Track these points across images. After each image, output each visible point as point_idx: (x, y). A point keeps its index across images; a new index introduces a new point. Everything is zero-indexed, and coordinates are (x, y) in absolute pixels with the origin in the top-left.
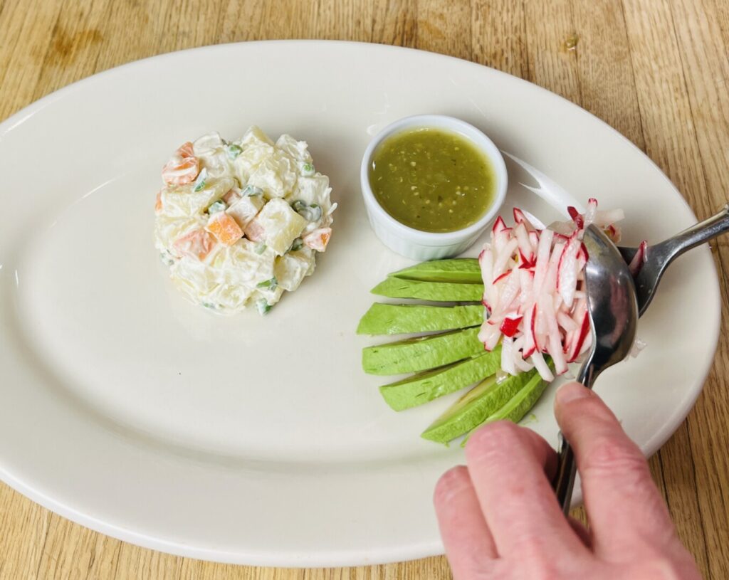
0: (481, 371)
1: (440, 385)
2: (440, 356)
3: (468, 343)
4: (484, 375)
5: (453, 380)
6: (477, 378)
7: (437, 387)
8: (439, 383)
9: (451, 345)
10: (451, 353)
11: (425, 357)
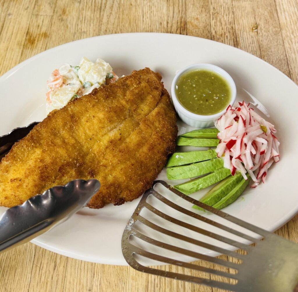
0: (218, 177)
1: (200, 184)
2: (201, 171)
3: (213, 165)
4: (220, 179)
5: (206, 182)
6: (217, 180)
7: (199, 185)
8: (200, 183)
9: (205, 166)
10: (205, 169)
11: (194, 171)
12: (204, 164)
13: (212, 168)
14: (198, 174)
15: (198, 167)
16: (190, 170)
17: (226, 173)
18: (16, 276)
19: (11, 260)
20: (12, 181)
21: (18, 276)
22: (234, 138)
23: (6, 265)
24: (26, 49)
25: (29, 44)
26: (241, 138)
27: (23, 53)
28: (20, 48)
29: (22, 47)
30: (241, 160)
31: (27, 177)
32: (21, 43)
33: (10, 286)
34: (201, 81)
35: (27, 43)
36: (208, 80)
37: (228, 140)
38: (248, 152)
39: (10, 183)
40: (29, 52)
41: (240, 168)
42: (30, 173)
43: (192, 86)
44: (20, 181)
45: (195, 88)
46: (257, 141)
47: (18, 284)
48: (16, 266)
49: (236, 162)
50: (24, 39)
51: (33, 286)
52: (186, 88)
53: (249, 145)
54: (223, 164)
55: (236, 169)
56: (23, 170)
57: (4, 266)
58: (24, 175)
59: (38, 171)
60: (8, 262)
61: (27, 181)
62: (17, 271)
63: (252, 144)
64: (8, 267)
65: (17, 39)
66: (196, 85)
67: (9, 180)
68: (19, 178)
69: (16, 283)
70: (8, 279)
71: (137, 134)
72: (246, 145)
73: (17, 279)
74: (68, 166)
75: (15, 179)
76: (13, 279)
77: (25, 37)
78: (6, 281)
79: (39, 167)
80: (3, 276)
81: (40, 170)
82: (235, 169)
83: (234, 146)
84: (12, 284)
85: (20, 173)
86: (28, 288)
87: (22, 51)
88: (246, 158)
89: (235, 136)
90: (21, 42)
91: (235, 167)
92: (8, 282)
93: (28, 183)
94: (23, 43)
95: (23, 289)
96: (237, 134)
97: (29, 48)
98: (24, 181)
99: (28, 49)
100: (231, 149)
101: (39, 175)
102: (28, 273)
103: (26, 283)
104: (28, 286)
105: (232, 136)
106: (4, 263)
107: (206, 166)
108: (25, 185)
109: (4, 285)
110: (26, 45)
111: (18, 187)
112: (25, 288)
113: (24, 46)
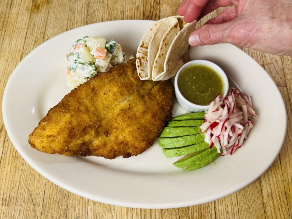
0: (198, 149)
3: (196, 139)
5: (188, 151)
8: (183, 151)
10: (189, 142)
11: (180, 143)
12: (189, 138)
13: (195, 141)
14: (183, 145)
15: (184, 139)
16: (178, 141)
17: (205, 147)
18: (35, 181)
19: (31, 170)
20: (48, 136)
21: (37, 181)
22: (218, 121)
23: (27, 174)
24: (33, 13)
25: (35, 9)
26: (224, 122)
27: (31, 17)
28: (28, 12)
29: (30, 11)
30: (219, 138)
31: (59, 134)
32: (29, 9)
33: (31, 187)
34: (200, 74)
35: (33, 8)
36: (206, 74)
37: (212, 122)
38: (226, 134)
39: (46, 138)
40: (36, 16)
41: (217, 144)
42: (61, 132)
43: (192, 78)
44: (54, 137)
45: (195, 80)
46: (236, 126)
47: (37, 187)
48: (35, 174)
49: (215, 139)
50: (31, 5)
51: (48, 188)
52: (188, 79)
53: (229, 128)
54: (204, 138)
55: (214, 144)
56: (56, 130)
57: (27, 175)
58: (57, 133)
59: (67, 131)
60: (29, 172)
61: (59, 137)
62: (36, 178)
63: (231, 128)
64: (29, 175)
65: (25, 6)
66: (196, 78)
67: (46, 136)
68: (53, 135)
69: (36, 186)
70: (30, 183)
71: (143, 104)
72: (226, 128)
73: (36, 183)
74: (90, 127)
75: (50, 136)
76: (33, 183)
77: (32, 4)
78: (29, 184)
79: (68, 128)
80: (26, 181)
81: (69, 130)
82: (212, 144)
83: (217, 127)
84: (33, 187)
85: (54, 131)
86: (44, 189)
87: (30, 15)
88: (224, 138)
89: (219, 120)
90: (29, 7)
91: (214, 142)
92: (30, 185)
93: (60, 139)
94: (30, 8)
95: (41, 190)
96: (221, 118)
97: (35, 12)
98: (57, 137)
99: (35, 14)
100: (214, 129)
101: (68, 134)
102: (44, 179)
103: (43, 186)
104: (44, 188)
105: (217, 119)
106: (26, 172)
107: (191, 140)
108: (57, 140)
109: (27, 187)
110: (33, 10)
111: (52, 141)
112: (42, 189)
113: (31, 10)
